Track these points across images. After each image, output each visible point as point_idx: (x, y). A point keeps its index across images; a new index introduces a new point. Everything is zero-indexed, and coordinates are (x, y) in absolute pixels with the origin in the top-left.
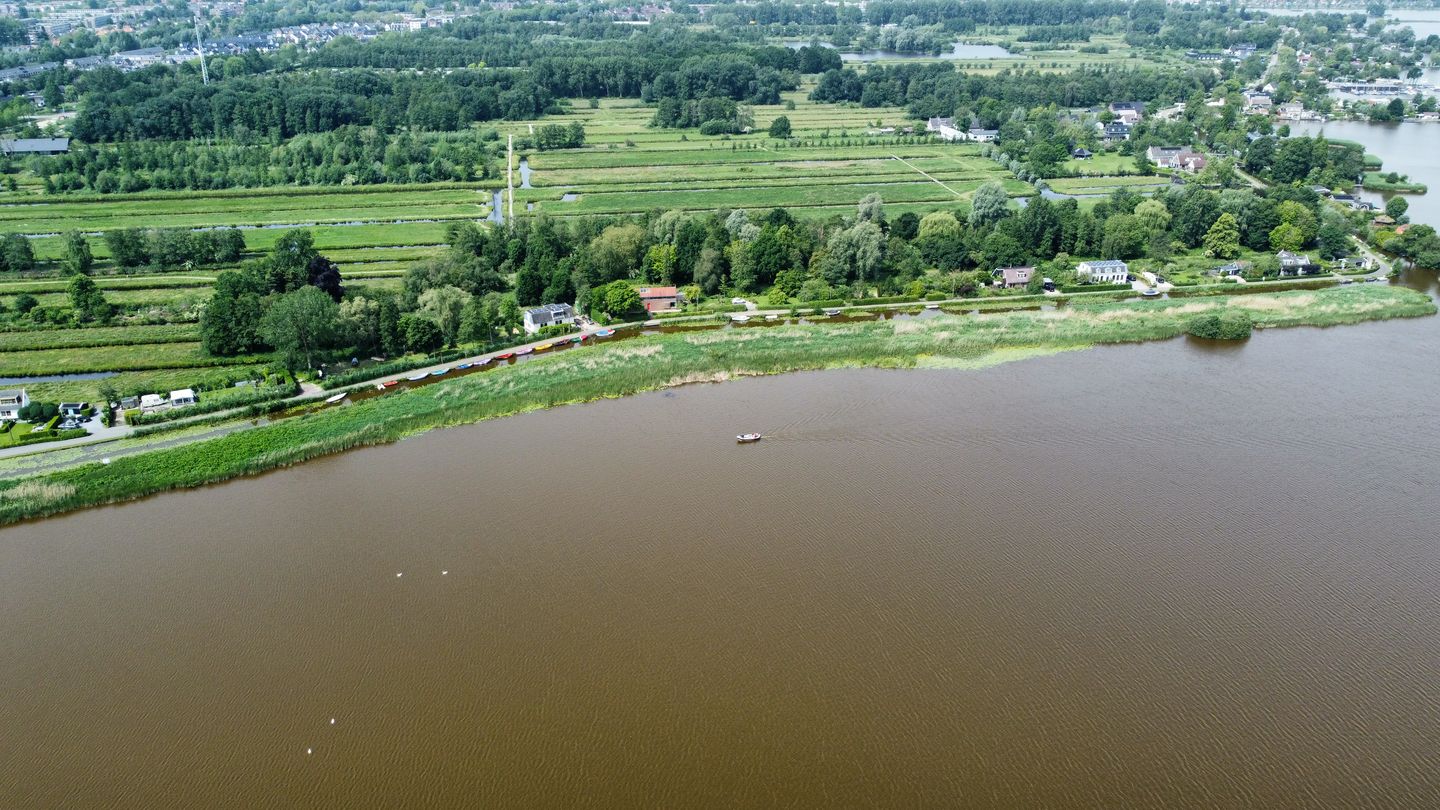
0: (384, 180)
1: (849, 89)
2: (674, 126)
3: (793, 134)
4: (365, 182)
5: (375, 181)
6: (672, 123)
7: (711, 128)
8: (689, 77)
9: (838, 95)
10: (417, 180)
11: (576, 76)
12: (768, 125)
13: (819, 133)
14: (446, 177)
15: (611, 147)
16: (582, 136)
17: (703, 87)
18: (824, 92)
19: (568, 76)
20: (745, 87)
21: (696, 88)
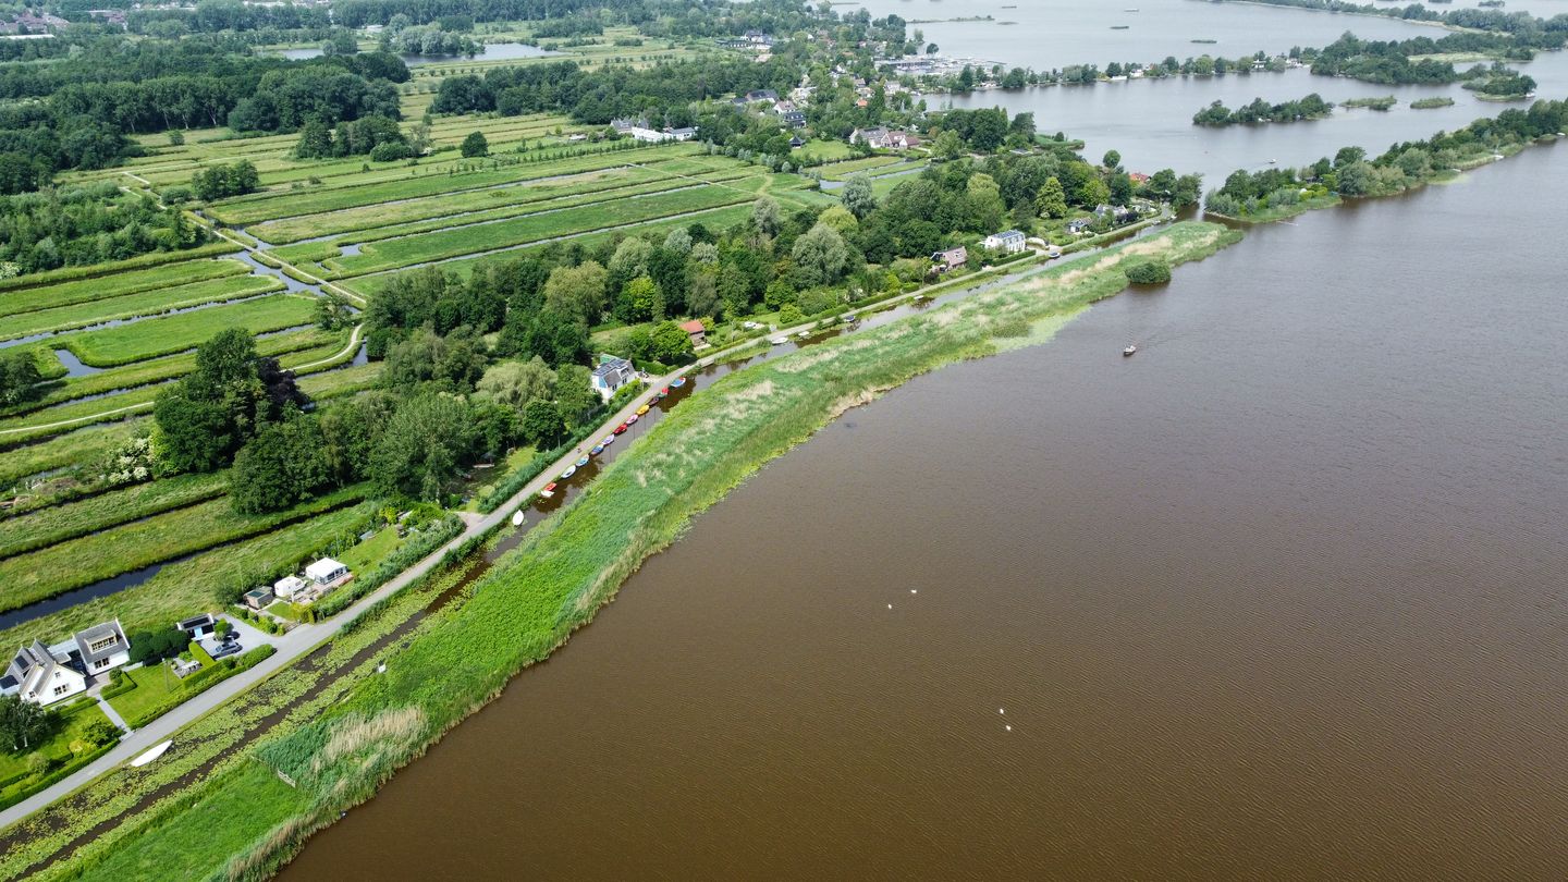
0: (61, 264)
1: (477, 98)
2: (330, 155)
3: (490, 149)
4: (34, 270)
5: (50, 267)
6: (327, 151)
7: (387, 153)
8: (291, 97)
9: (466, 105)
10: (113, 257)
11: (126, 106)
12: (460, 142)
13: (514, 147)
14: (150, 246)
15: (294, 187)
16: (254, 178)
17: (311, 107)
18: (449, 103)
19: (113, 106)
20: (359, 102)
21: (302, 109)
